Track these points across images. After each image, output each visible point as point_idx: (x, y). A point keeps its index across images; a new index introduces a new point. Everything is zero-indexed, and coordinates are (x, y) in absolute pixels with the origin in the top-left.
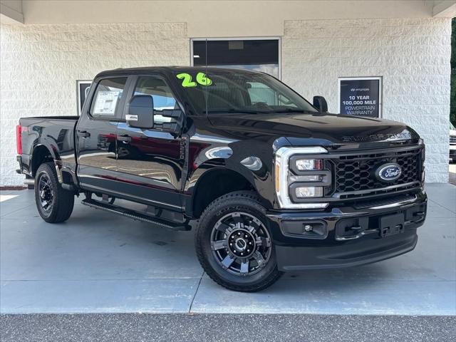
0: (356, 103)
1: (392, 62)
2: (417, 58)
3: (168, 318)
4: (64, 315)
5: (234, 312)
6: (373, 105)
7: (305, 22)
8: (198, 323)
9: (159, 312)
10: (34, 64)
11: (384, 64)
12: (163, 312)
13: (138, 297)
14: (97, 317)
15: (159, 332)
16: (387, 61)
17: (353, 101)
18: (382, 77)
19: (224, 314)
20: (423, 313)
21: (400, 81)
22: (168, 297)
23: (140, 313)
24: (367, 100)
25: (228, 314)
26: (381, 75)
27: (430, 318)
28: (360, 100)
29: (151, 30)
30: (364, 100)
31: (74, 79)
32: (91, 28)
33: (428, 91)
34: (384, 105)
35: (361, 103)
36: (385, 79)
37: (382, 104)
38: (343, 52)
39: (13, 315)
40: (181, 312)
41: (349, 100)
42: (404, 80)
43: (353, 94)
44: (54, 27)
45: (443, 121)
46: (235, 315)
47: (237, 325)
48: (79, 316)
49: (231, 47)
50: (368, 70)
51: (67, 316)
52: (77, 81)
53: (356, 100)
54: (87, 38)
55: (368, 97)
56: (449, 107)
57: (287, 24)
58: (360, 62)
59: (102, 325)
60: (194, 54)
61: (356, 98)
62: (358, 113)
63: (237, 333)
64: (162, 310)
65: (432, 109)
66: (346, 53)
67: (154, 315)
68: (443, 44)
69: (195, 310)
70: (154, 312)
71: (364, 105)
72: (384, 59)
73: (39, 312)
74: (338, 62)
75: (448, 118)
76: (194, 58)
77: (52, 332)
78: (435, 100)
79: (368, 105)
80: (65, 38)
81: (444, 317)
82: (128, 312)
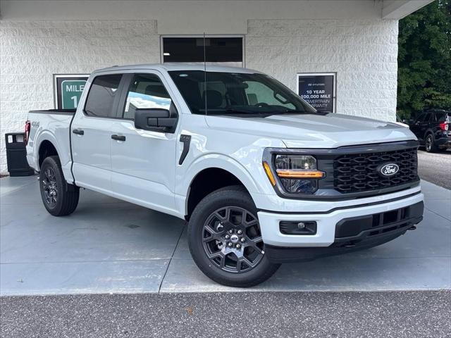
0: (313, 96)
1: (345, 59)
2: (368, 56)
3: (138, 297)
4: (36, 297)
5: (203, 291)
6: (328, 99)
7: (266, 22)
8: (167, 303)
9: (129, 293)
10: (12, 59)
11: (338, 61)
13: (109, 279)
14: (69, 298)
15: (130, 311)
16: (341, 58)
17: (310, 95)
18: (336, 73)
19: (192, 293)
22: (138, 277)
23: (111, 293)
24: (323, 94)
25: (196, 293)
26: (336, 71)
28: (316, 94)
29: (123, 27)
30: (320, 94)
31: (50, 73)
32: (66, 25)
33: (377, 85)
34: (337, 98)
35: (317, 96)
36: (339, 74)
37: (336, 98)
38: (301, 49)
40: (151, 292)
41: (306, 94)
42: (356, 76)
43: (309, 88)
45: (390, 113)
46: (203, 293)
47: (206, 303)
48: (51, 297)
49: (198, 44)
50: (324, 67)
51: (39, 298)
52: (54, 75)
53: (313, 94)
54: (63, 35)
55: (323, 92)
56: (396, 100)
57: (250, 23)
58: (316, 59)
59: (73, 306)
60: (165, 52)
61: (313, 92)
63: (205, 311)
64: (133, 290)
65: (381, 102)
66: (303, 51)
67: (124, 295)
68: (391, 43)
69: (164, 290)
70: (125, 292)
71: (320, 98)
72: (338, 56)
73: (12, 295)
74: (297, 59)
75: (394, 110)
76: (164, 56)
77: (23, 315)
78: (384, 94)
79: (323, 99)
80: (42, 34)
82: (99, 292)
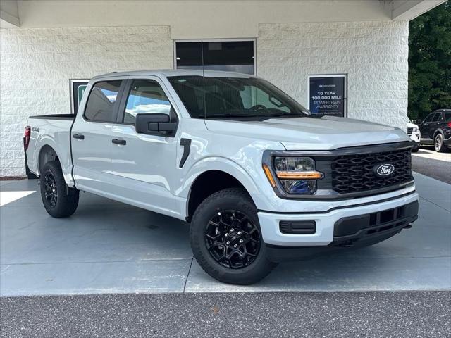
0: (324, 98)
1: (356, 60)
2: (379, 57)
3: (164, 297)
4: (64, 297)
5: (227, 291)
6: (339, 100)
7: (278, 25)
8: (193, 302)
9: (155, 292)
10: (30, 65)
11: (349, 63)
12: (159, 292)
13: (134, 279)
14: (96, 298)
15: (157, 311)
16: (351, 60)
17: (321, 96)
18: (347, 74)
19: (217, 293)
20: (404, 289)
21: (363, 78)
22: (162, 277)
23: (137, 293)
24: (333, 95)
25: (221, 293)
26: (346, 72)
27: (411, 293)
28: (327, 95)
29: (137, 32)
30: (331, 96)
31: (67, 77)
32: (82, 31)
33: (388, 86)
34: (349, 99)
35: (328, 98)
36: (349, 76)
37: (347, 99)
38: (312, 52)
39: (15, 298)
40: (176, 291)
41: (317, 95)
42: (367, 77)
43: (321, 90)
44: (48, 30)
45: (401, 114)
46: (227, 293)
47: (231, 303)
48: (79, 297)
49: (210, 48)
50: (335, 68)
51: (67, 297)
52: (70, 80)
53: (324, 95)
54: (79, 41)
55: (334, 93)
56: (407, 100)
57: (261, 27)
58: (327, 61)
59: (100, 307)
60: (177, 57)
61: (324, 93)
62: (325, 107)
63: (231, 311)
64: (158, 290)
65: (392, 103)
66: (314, 53)
67: (150, 295)
68: (401, 44)
69: (189, 290)
70: (151, 292)
71: (331, 99)
72: (349, 58)
73: (40, 294)
74: (307, 61)
75: (405, 110)
76: (177, 60)
77: (52, 314)
78: (395, 95)
79: (334, 100)
80: (59, 41)
81: (423, 292)
82: (125, 292)
